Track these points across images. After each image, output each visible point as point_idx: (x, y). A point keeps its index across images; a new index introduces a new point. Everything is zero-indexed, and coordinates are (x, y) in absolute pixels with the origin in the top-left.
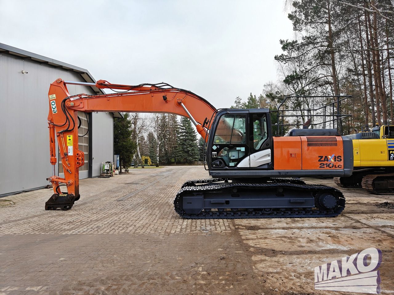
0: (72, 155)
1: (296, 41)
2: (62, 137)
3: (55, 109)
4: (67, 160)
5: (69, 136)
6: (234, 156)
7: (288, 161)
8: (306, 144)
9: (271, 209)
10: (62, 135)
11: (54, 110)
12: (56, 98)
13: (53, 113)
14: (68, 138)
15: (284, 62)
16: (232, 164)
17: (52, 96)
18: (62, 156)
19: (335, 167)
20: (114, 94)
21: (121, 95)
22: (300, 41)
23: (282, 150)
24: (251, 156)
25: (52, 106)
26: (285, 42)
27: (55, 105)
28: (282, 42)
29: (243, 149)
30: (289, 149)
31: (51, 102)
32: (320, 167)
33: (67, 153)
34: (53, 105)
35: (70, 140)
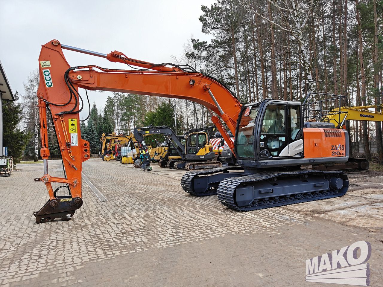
0: (77, 145)
1: (206, 43)
2: (63, 121)
3: (50, 82)
4: (70, 152)
5: (72, 120)
6: (274, 146)
7: (313, 150)
8: (324, 135)
9: (302, 194)
10: (62, 119)
11: (48, 83)
12: (50, 66)
13: (47, 87)
14: (70, 123)
15: (194, 60)
16: (275, 154)
17: (45, 63)
18: (63, 147)
19: (341, 155)
20: (131, 71)
21: (143, 73)
22: (209, 43)
23: (309, 140)
24: (289, 145)
25: (45, 77)
26: (196, 41)
27: (50, 76)
28: (193, 41)
29: (283, 139)
30: (314, 139)
31: (43, 71)
32: (332, 155)
33: (70, 142)
34: (46, 75)
35: (74, 125)
